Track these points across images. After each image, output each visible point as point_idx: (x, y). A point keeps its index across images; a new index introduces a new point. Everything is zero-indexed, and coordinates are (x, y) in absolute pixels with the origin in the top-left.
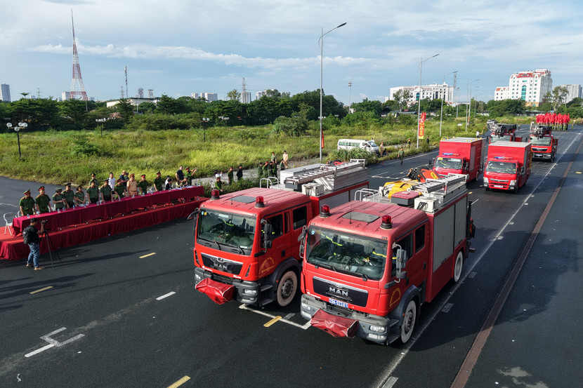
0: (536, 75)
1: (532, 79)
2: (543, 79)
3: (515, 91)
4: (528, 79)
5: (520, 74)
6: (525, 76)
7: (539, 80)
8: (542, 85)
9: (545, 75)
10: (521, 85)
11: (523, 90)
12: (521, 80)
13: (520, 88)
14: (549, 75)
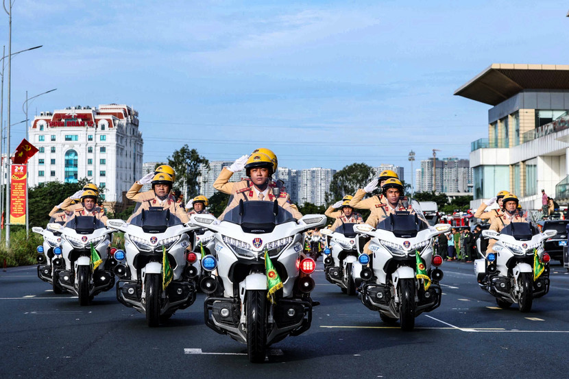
0: (103, 121)
1: (91, 131)
2: (120, 135)
3: (47, 168)
4: (81, 132)
5: (58, 116)
6: (70, 121)
7: (111, 136)
8: (120, 149)
9: (124, 121)
10: (62, 147)
11: (68, 163)
12: (61, 132)
13: (61, 158)
14: (135, 124)
